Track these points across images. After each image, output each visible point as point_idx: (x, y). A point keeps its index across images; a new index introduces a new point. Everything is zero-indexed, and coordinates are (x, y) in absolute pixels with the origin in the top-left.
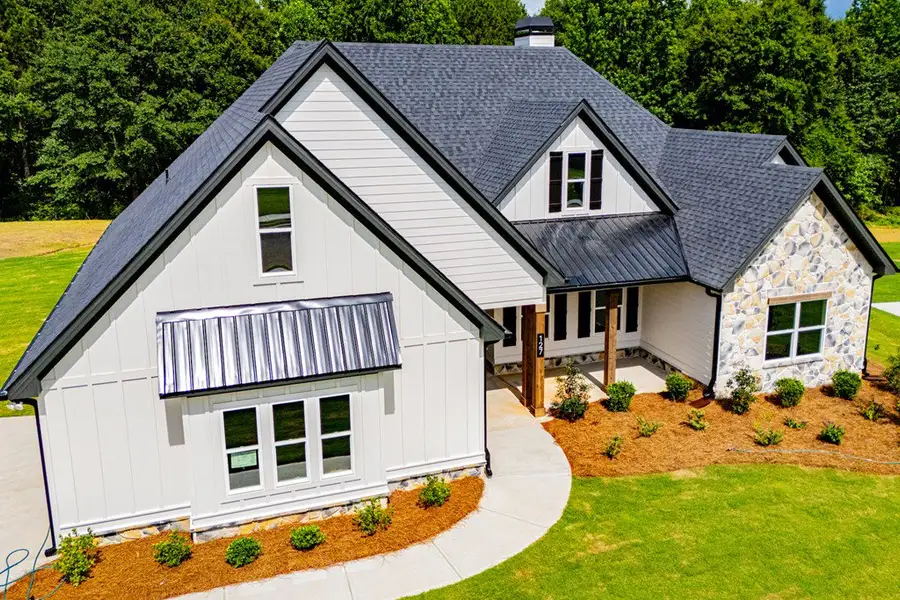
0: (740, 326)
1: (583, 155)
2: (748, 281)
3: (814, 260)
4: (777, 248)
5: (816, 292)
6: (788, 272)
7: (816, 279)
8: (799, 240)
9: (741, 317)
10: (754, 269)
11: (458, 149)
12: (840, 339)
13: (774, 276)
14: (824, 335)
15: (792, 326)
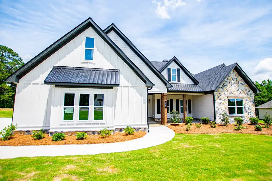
0: (220, 103)
3: (238, 88)
4: (227, 83)
5: (240, 96)
6: (231, 90)
7: (239, 93)
10: (222, 88)
12: (248, 111)
13: (228, 91)
14: (244, 109)
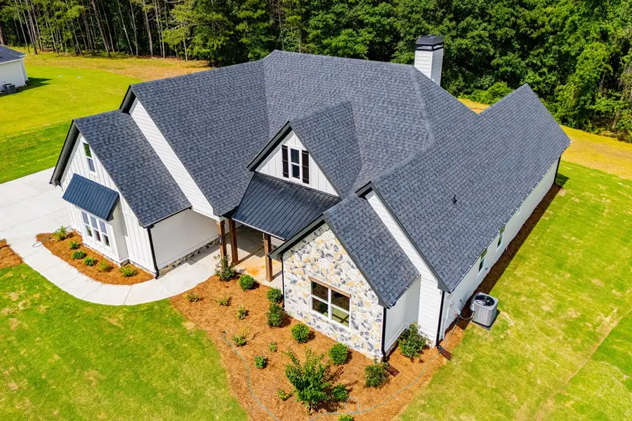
0: (295, 282)
1: (298, 152)
2: (296, 259)
3: (338, 269)
4: (312, 249)
5: (341, 289)
6: (320, 266)
8: (326, 251)
9: (294, 277)
10: (299, 254)
13: (312, 264)
14: (350, 319)
15: (327, 300)
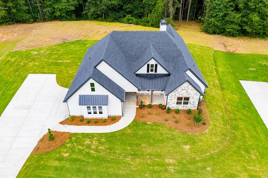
0: (171, 100)
1: (153, 65)
2: (173, 93)
3: (187, 92)
4: (179, 89)
5: (187, 96)
6: (181, 93)
7: (187, 94)
8: (184, 89)
9: (171, 98)
11: (137, 55)
12: (192, 103)
13: (178, 93)
14: (189, 103)
15: (182, 100)
